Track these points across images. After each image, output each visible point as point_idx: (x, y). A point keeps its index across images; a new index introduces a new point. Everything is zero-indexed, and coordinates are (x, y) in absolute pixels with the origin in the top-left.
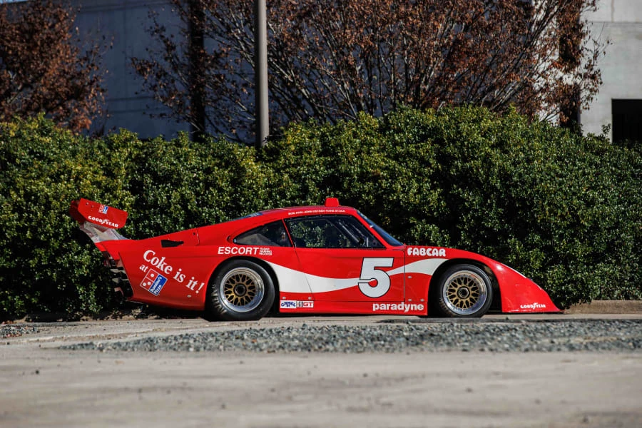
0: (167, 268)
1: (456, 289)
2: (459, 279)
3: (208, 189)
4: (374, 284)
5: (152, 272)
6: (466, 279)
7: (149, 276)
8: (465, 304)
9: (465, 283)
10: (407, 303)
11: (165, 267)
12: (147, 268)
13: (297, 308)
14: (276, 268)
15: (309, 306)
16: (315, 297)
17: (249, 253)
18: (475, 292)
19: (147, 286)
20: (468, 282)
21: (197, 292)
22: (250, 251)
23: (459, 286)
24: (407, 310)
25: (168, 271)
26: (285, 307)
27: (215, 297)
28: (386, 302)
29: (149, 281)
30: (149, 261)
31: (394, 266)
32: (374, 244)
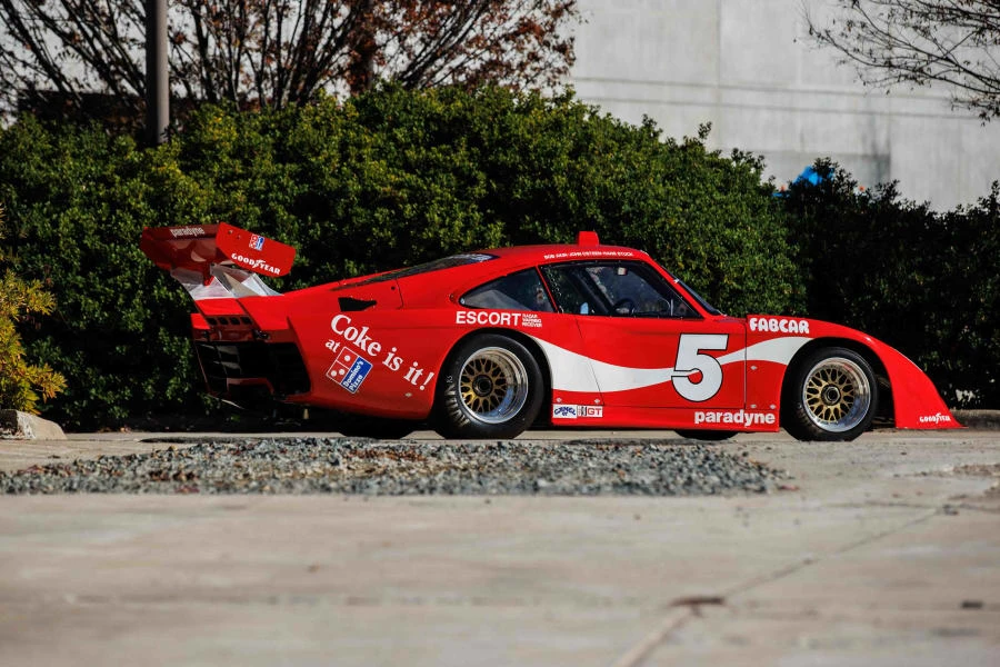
0: (372, 346)
1: (820, 389)
2: (823, 372)
3: (115, 213)
4: (696, 378)
5: (346, 353)
6: (834, 371)
7: (342, 359)
8: (832, 414)
9: (833, 379)
10: (749, 411)
11: (368, 343)
12: (338, 345)
13: (579, 418)
14: (548, 348)
15: (596, 415)
16: (606, 399)
17: (505, 322)
18: (847, 394)
19: (339, 377)
20: (838, 378)
21: (422, 388)
22: (508, 320)
23: (824, 383)
24: (748, 424)
25: (374, 351)
26: (560, 416)
27: (452, 397)
28: (716, 410)
29: (342, 368)
30: (340, 333)
31: (729, 349)
32: (682, 310)
